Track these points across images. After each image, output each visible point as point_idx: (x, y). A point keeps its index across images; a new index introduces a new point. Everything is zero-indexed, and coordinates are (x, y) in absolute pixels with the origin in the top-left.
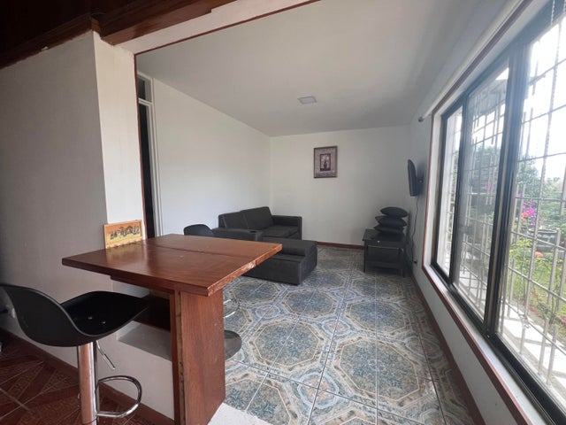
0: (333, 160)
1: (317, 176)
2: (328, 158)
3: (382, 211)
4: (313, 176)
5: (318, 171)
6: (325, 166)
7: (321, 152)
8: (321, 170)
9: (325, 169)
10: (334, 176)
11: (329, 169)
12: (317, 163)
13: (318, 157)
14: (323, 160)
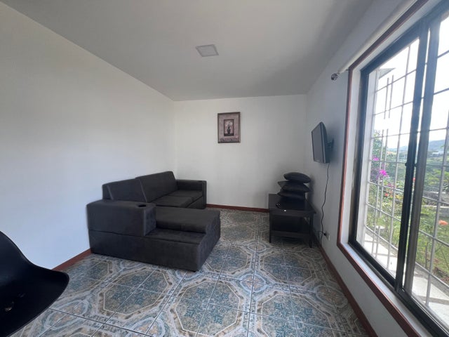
0: (236, 125)
1: (221, 141)
2: (231, 124)
3: (286, 177)
4: (217, 141)
5: (222, 136)
6: (229, 131)
7: (225, 117)
8: (225, 135)
9: (229, 134)
10: (238, 141)
11: (233, 135)
12: (221, 128)
13: (222, 122)
14: (226, 126)
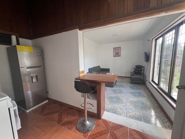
4: (113, 56)
6: (117, 53)
8: (116, 54)
9: (117, 54)
10: (120, 56)
11: (118, 54)
12: (115, 52)
13: (115, 51)
14: (116, 51)
